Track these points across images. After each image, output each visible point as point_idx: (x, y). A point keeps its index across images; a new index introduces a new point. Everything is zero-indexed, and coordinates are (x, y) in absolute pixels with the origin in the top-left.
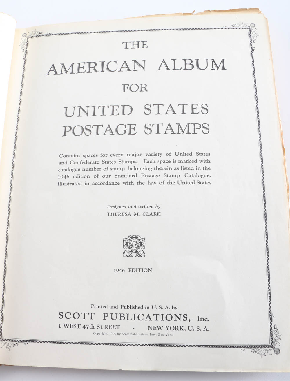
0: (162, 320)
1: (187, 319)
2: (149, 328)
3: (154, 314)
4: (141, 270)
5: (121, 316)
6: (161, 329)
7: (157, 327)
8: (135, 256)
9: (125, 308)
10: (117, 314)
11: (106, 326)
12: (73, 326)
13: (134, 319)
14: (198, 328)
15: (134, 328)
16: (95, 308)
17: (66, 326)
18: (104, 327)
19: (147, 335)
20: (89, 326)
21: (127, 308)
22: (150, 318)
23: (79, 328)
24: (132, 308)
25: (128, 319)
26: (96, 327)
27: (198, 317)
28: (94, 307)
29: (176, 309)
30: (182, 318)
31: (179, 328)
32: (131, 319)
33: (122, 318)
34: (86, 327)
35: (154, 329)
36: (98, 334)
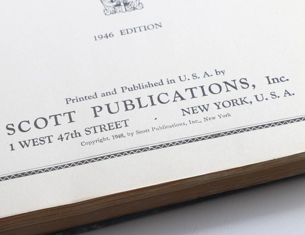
0: (204, 95)
1: (248, 85)
2: (185, 113)
3: (186, 90)
4: (143, 29)
5: (126, 105)
6: (207, 110)
7: (198, 109)
8: (126, 11)
9: (130, 89)
10: (117, 103)
11: (103, 127)
12: (39, 141)
13: (153, 104)
14: (273, 95)
15: (156, 119)
16: (73, 102)
17: (24, 144)
18: (98, 129)
19: (184, 124)
20: (70, 134)
21: (133, 89)
22: (180, 96)
23: (50, 142)
24: (143, 88)
25: (141, 107)
26: (83, 133)
27: (268, 77)
28: (71, 101)
29: (224, 73)
30: (239, 85)
31: (239, 102)
32: (147, 105)
33: (130, 107)
34: (65, 137)
35: (194, 113)
36: (90, 143)
